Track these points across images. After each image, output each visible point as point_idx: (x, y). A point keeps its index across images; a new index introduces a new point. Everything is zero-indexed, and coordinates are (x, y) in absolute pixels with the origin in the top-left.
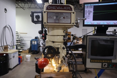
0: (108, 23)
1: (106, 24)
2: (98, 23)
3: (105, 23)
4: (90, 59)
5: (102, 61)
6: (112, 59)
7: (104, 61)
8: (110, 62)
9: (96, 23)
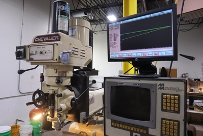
0: (145, 54)
1: (141, 56)
2: (129, 54)
3: (139, 54)
4: (110, 120)
5: (129, 128)
6: (148, 128)
7: (135, 130)
8: (145, 132)
9: (126, 55)
